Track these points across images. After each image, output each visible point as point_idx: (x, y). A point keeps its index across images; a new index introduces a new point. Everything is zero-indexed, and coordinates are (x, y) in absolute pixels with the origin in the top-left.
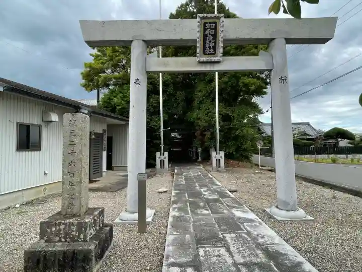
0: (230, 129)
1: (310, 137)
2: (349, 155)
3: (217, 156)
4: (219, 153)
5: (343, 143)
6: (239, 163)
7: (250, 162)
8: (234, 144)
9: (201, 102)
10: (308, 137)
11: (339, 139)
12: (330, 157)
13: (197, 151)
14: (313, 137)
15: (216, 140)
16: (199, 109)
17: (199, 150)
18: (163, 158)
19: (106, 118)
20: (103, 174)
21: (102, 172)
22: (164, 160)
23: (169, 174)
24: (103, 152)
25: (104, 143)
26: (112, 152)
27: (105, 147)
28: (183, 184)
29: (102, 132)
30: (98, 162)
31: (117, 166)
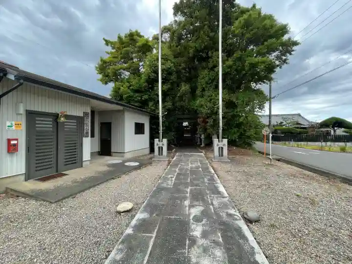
0: (234, 116)
1: (304, 126)
2: (347, 143)
3: (220, 144)
4: (222, 141)
5: (340, 132)
6: (243, 150)
7: (254, 149)
8: (238, 131)
9: (203, 90)
10: (302, 126)
11: (336, 128)
12: (328, 145)
13: (200, 138)
14: (305, 126)
15: (219, 127)
16: (202, 96)
17: (203, 136)
18: (161, 145)
19: (91, 99)
20: (84, 164)
21: (82, 162)
22: (162, 147)
23: (167, 162)
24: (84, 139)
25: (85, 128)
26: (110, 138)
27: (87, 133)
28: (169, 186)
29: (82, 115)
30: (75, 150)
31: (114, 152)
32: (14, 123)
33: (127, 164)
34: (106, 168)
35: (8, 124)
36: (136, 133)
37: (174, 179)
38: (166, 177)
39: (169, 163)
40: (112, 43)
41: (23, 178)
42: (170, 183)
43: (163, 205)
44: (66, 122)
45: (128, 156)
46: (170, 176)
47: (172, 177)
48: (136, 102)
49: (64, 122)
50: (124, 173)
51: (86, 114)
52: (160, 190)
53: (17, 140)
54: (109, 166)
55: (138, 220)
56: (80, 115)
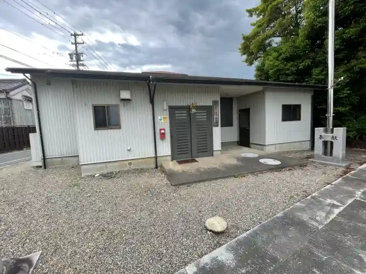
18: (329, 139)
19: (220, 85)
20: (214, 153)
21: (213, 151)
22: (332, 143)
23: (342, 169)
24: (214, 129)
25: (215, 116)
26: (249, 127)
27: (217, 122)
28: (314, 223)
29: (211, 104)
30: (205, 140)
31: (253, 144)
32: (162, 117)
33: (262, 161)
34: (234, 162)
35: (159, 118)
36: (284, 119)
37: (337, 211)
38: (320, 202)
39: (345, 173)
40: (256, 10)
41: (170, 158)
42: (321, 219)
43: (274, 260)
44: (197, 113)
45: (269, 150)
46: (329, 201)
47: (334, 206)
48: (288, 75)
49: (195, 113)
50: (252, 173)
51: (215, 102)
52: (289, 221)
53: (164, 129)
54: (239, 159)
55: (214, 259)
56: (209, 105)
